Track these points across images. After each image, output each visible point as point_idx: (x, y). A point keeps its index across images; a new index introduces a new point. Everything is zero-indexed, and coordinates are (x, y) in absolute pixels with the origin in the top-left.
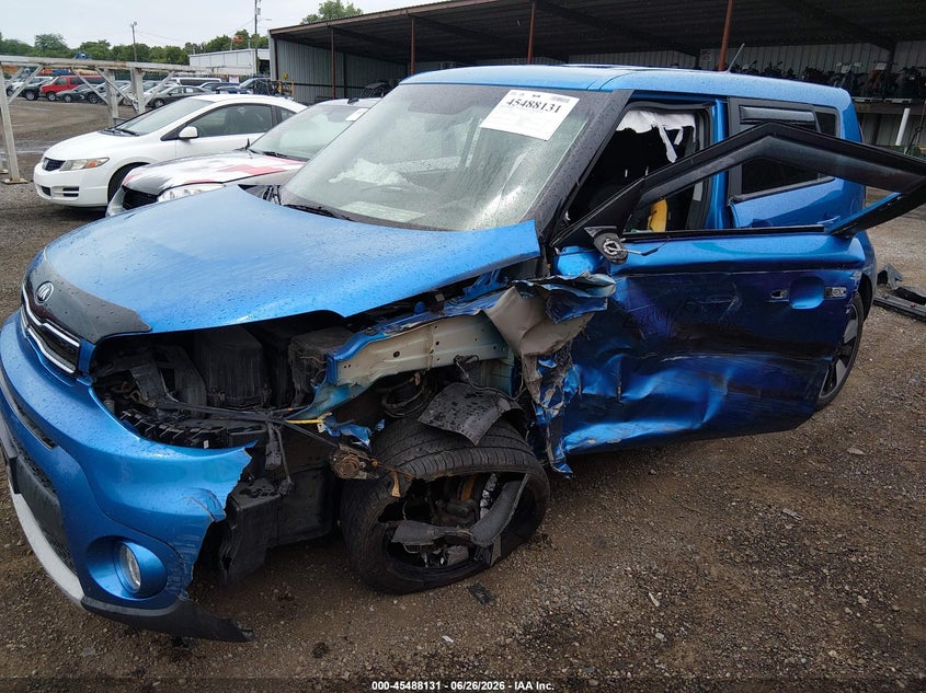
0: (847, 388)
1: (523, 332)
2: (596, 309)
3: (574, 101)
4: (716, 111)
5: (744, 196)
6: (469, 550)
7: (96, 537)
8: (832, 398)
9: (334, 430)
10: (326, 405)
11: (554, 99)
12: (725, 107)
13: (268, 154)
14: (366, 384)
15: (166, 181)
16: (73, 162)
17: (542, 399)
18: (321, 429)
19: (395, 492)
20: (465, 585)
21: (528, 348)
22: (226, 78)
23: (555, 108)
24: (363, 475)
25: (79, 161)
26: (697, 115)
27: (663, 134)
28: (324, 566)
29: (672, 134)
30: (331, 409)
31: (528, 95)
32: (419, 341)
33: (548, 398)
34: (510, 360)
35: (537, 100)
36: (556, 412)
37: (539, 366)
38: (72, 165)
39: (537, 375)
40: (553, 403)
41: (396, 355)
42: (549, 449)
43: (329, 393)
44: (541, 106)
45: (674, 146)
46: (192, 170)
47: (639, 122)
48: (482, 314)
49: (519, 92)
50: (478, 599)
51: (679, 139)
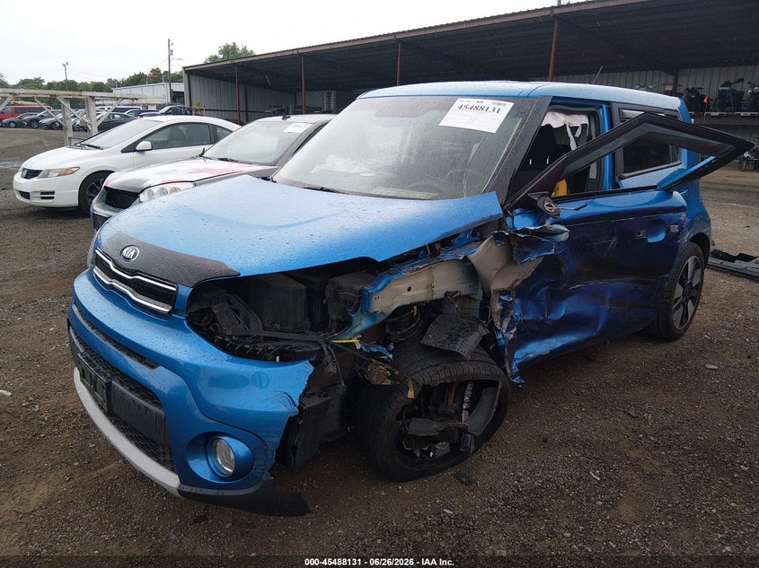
0: (694, 324)
1: (495, 272)
2: (545, 253)
3: (510, 105)
4: (603, 112)
5: (626, 175)
6: (451, 445)
7: (195, 435)
8: (686, 329)
9: (366, 347)
10: (358, 329)
11: (494, 103)
12: (610, 111)
13: (222, 159)
14: (388, 312)
15: (146, 181)
16: (49, 171)
17: (501, 326)
18: (358, 347)
19: (411, 394)
20: (450, 473)
21: (497, 285)
22: (146, 106)
23: (496, 110)
24: (388, 382)
25: (55, 170)
26: (589, 115)
27: (568, 130)
28: (337, 465)
29: (574, 129)
30: (362, 333)
31: (474, 102)
32: (422, 279)
33: (505, 325)
34: (479, 296)
35: (481, 105)
36: (512, 336)
37: (500, 299)
38: (48, 174)
39: (498, 307)
40: (509, 329)
41: (409, 289)
42: (507, 365)
43: (361, 319)
44: (485, 109)
45: (575, 138)
46: (165, 173)
47: (555, 120)
48: (466, 258)
49: (466, 100)
50: (463, 482)
51: (578, 133)
